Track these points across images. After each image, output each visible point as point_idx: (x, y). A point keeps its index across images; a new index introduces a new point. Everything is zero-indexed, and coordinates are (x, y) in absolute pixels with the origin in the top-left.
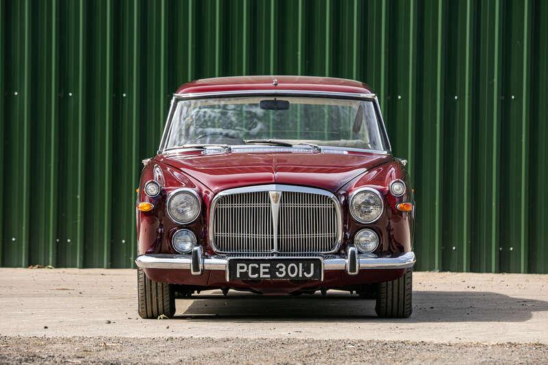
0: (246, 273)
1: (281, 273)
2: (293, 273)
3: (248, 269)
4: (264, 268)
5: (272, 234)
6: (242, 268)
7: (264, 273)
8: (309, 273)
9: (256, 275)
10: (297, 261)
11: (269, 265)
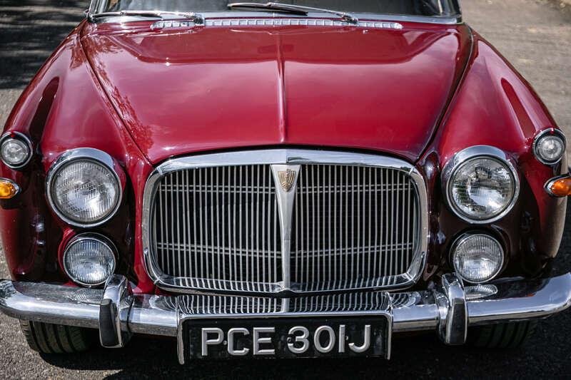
0: (222, 347)
1: (300, 344)
2: (324, 343)
3: (225, 338)
4: (262, 335)
5: (279, 249)
6: (212, 336)
7: (262, 346)
8: (360, 343)
9: (245, 351)
10: (334, 322)
11: (272, 329)
